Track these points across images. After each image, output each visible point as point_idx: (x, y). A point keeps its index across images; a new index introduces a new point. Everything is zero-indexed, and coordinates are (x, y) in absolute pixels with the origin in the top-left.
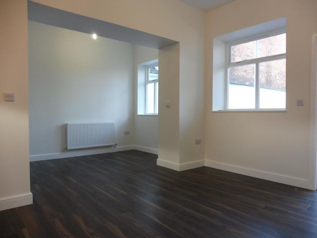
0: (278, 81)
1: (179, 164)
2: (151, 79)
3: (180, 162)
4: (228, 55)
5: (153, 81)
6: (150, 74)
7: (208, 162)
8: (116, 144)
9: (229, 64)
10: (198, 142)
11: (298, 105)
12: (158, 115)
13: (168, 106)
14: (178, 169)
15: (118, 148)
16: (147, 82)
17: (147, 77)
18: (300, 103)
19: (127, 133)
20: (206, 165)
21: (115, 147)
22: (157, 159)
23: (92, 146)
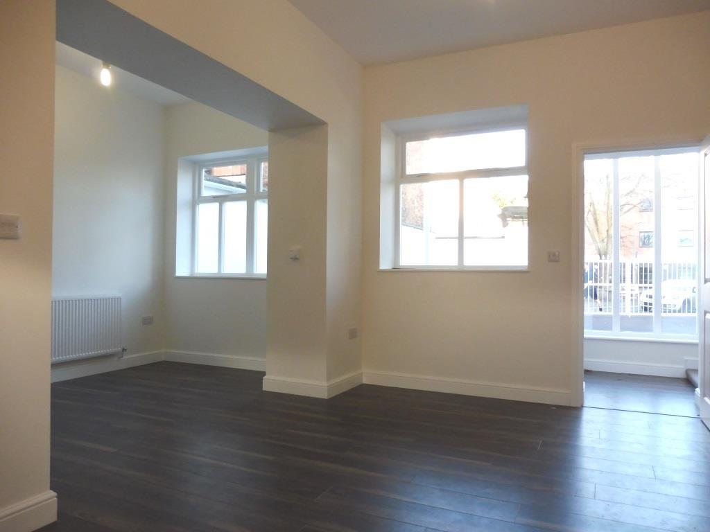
0: (416, 210)
1: (325, 384)
2: (206, 193)
3: (328, 379)
4: (400, 159)
5: (214, 197)
6: (205, 183)
7: (370, 375)
8: (124, 350)
9: (402, 177)
10: (353, 334)
11: (550, 261)
12: (265, 277)
13: (295, 259)
14: (324, 395)
15: (131, 359)
16: (197, 199)
17: (196, 188)
18: (553, 258)
19: (147, 321)
20: (365, 381)
21: (120, 358)
22: (264, 378)
23: (64, 357)
